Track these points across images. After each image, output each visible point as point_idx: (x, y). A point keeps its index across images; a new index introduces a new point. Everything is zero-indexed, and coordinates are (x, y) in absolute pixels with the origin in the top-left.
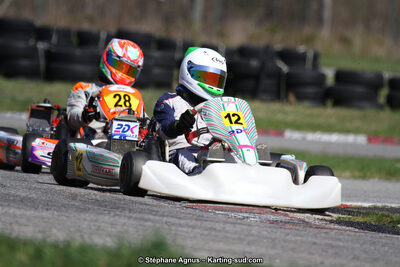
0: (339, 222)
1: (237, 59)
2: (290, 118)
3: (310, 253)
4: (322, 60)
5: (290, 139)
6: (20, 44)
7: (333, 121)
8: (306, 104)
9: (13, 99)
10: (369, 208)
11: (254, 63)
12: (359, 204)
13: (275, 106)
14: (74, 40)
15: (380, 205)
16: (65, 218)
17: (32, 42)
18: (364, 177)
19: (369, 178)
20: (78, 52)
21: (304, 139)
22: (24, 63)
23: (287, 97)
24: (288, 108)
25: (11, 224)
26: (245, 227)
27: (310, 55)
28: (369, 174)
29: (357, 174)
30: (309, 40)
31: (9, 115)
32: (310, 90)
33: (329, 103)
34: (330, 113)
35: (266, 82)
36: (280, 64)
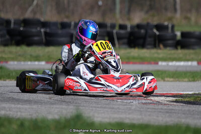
1: (136, 30)
2: (161, 56)
3: (158, 117)
4: (176, 28)
5: (161, 65)
6: (34, 30)
7: (181, 56)
8: (168, 48)
9: (31, 55)
10: (192, 94)
12: (187, 93)
13: (154, 51)
14: (59, 26)
15: (197, 92)
16: (43, 108)
17: (38, 29)
18: (194, 81)
19: (196, 81)
20: (60, 32)
21: (168, 65)
22: (36, 38)
23: (159, 46)
24: (159, 51)
25: (17, 112)
26: (129, 106)
27: (170, 26)
28: (196, 79)
29: (191, 79)
30: (170, 19)
31: (29, 63)
32: (170, 42)
33: (179, 47)
34: (180, 52)
35: (149, 40)
36: (155, 31)
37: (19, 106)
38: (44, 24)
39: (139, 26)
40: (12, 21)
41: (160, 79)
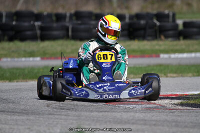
0: (182, 104)
1: (135, 20)
2: (162, 48)
4: (177, 16)
5: (163, 58)
6: (26, 24)
7: (184, 47)
8: (170, 39)
11: (143, 22)
12: (193, 93)
13: (155, 43)
14: (54, 18)
17: (32, 23)
20: (55, 25)
21: (170, 57)
22: (29, 33)
23: (160, 37)
24: (161, 43)
27: (171, 14)
30: (171, 6)
32: (171, 32)
33: (181, 38)
34: (182, 43)
36: (155, 21)
37: (15, 117)
38: (38, 17)
39: (138, 16)
40: (4, 14)
41: (163, 75)
